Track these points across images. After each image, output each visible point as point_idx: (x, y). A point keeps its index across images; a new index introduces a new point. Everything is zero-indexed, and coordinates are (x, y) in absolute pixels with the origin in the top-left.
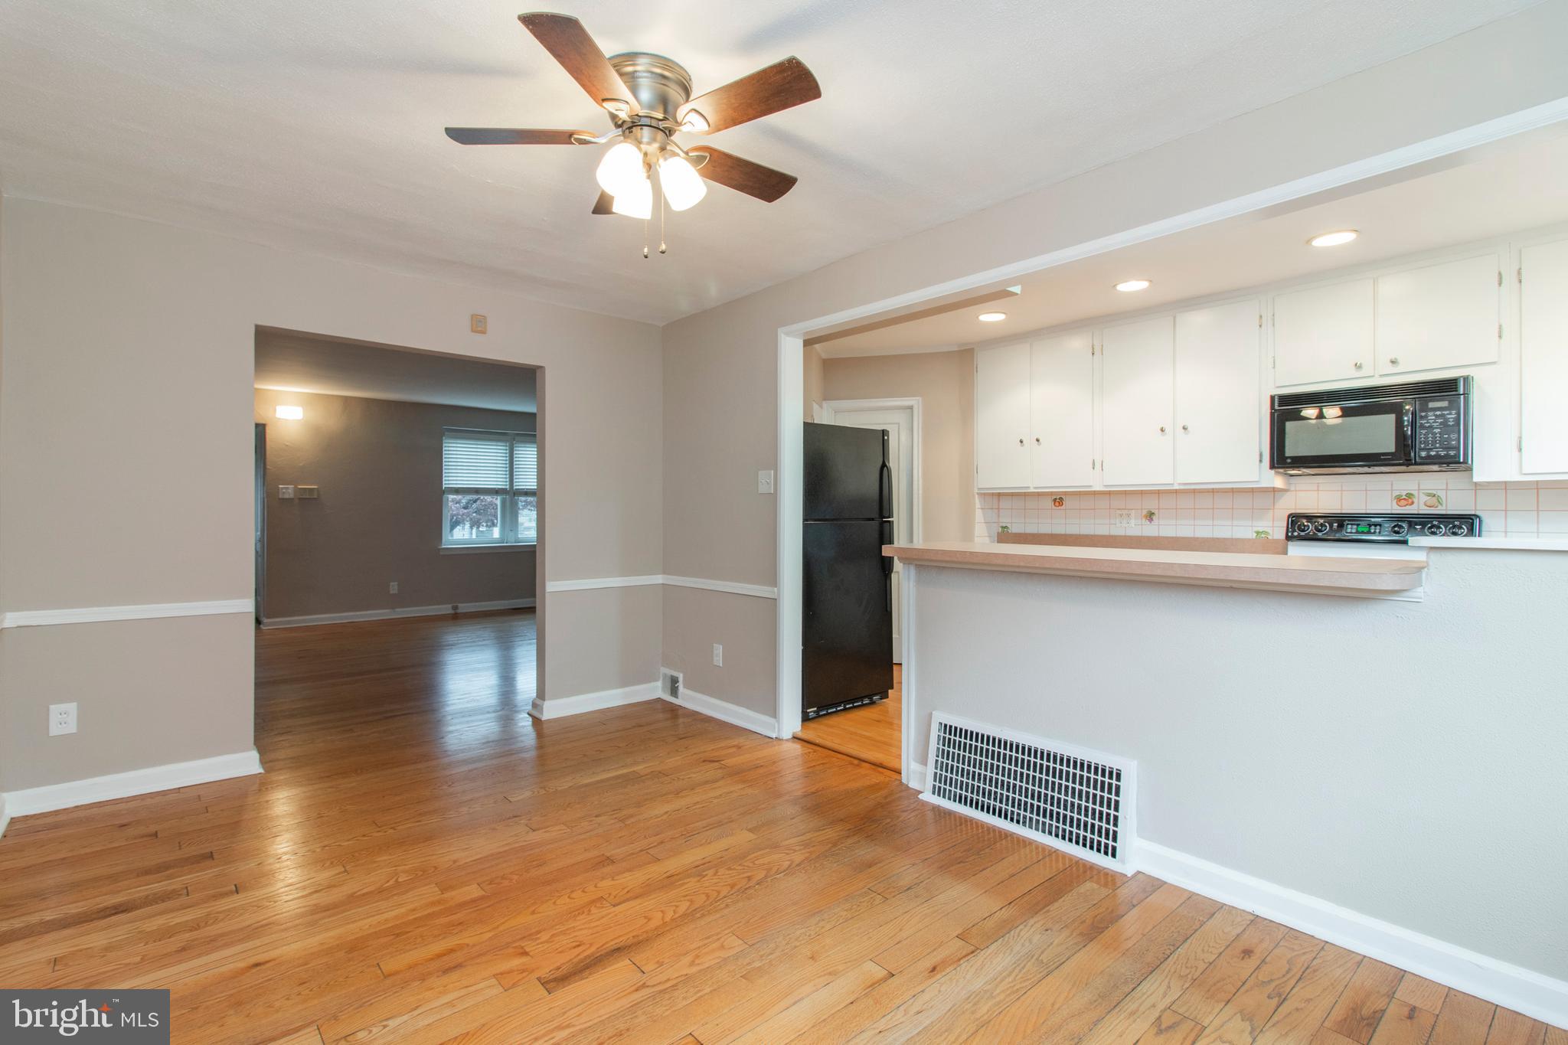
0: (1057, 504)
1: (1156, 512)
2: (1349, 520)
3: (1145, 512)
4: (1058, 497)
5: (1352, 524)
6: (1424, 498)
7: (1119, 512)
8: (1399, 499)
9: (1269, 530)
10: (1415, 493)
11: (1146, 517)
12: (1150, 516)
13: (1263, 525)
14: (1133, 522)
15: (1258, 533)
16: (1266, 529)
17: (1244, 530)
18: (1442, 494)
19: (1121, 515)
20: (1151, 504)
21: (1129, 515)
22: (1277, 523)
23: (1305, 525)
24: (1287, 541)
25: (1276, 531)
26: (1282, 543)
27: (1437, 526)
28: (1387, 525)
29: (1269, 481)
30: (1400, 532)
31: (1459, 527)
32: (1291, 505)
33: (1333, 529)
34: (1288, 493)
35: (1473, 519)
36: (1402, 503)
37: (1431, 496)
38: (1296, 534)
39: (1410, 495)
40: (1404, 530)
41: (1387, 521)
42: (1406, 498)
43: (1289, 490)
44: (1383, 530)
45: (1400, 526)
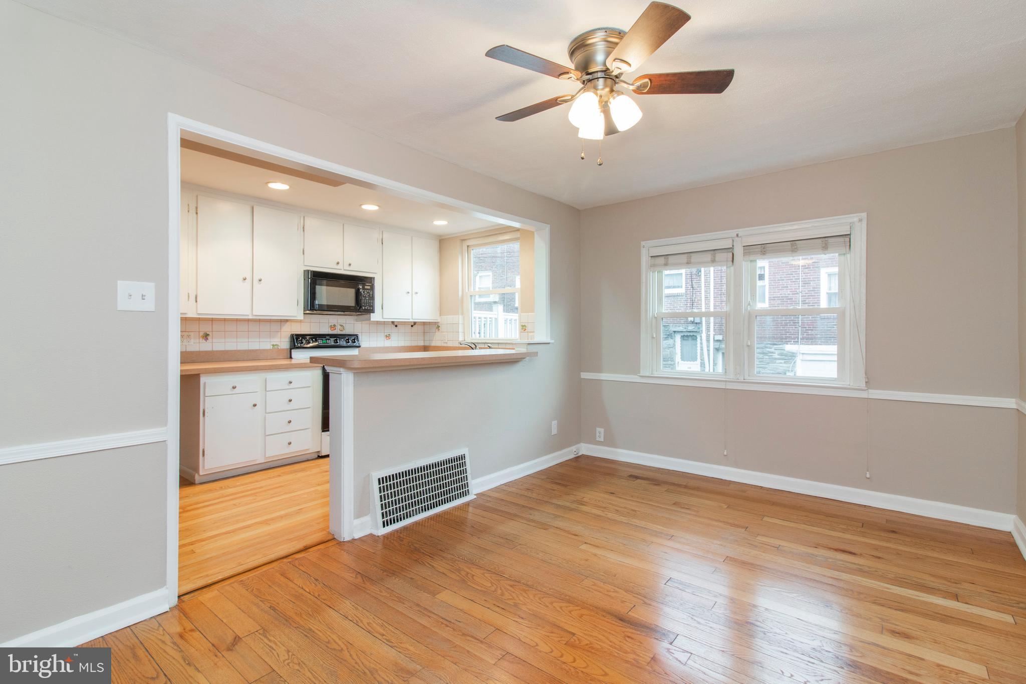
1: (210, 334)
2: (319, 337)
3: (202, 334)
5: (320, 339)
6: (339, 327)
8: (331, 327)
9: (279, 343)
10: (336, 324)
11: (203, 337)
12: (206, 336)
13: (276, 341)
14: (192, 340)
15: (273, 345)
16: (277, 343)
17: (265, 344)
18: (344, 325)
20: (206, 328)
21: (189, 336)
22: (283, 340)
23: (302, 340)
24: (291, 349)
25: (285, 344)
26: (289, 350)
27: (348, 339)
28: (332, 339)
29: (301, 316)
30: (337, 342)
31: (354, 339)
32: (289, 329)
33: (313, 342)
34: (288, 323)
35: (357, 336)
36: (332, 329)
37: (341, 326)
38: (299, 345)
39: (334, 325)
40: (338, 341)
41: (332, 337)
42: (333, 327)
43: (301, 321)
44: (331, 342)
45: (337, 340)
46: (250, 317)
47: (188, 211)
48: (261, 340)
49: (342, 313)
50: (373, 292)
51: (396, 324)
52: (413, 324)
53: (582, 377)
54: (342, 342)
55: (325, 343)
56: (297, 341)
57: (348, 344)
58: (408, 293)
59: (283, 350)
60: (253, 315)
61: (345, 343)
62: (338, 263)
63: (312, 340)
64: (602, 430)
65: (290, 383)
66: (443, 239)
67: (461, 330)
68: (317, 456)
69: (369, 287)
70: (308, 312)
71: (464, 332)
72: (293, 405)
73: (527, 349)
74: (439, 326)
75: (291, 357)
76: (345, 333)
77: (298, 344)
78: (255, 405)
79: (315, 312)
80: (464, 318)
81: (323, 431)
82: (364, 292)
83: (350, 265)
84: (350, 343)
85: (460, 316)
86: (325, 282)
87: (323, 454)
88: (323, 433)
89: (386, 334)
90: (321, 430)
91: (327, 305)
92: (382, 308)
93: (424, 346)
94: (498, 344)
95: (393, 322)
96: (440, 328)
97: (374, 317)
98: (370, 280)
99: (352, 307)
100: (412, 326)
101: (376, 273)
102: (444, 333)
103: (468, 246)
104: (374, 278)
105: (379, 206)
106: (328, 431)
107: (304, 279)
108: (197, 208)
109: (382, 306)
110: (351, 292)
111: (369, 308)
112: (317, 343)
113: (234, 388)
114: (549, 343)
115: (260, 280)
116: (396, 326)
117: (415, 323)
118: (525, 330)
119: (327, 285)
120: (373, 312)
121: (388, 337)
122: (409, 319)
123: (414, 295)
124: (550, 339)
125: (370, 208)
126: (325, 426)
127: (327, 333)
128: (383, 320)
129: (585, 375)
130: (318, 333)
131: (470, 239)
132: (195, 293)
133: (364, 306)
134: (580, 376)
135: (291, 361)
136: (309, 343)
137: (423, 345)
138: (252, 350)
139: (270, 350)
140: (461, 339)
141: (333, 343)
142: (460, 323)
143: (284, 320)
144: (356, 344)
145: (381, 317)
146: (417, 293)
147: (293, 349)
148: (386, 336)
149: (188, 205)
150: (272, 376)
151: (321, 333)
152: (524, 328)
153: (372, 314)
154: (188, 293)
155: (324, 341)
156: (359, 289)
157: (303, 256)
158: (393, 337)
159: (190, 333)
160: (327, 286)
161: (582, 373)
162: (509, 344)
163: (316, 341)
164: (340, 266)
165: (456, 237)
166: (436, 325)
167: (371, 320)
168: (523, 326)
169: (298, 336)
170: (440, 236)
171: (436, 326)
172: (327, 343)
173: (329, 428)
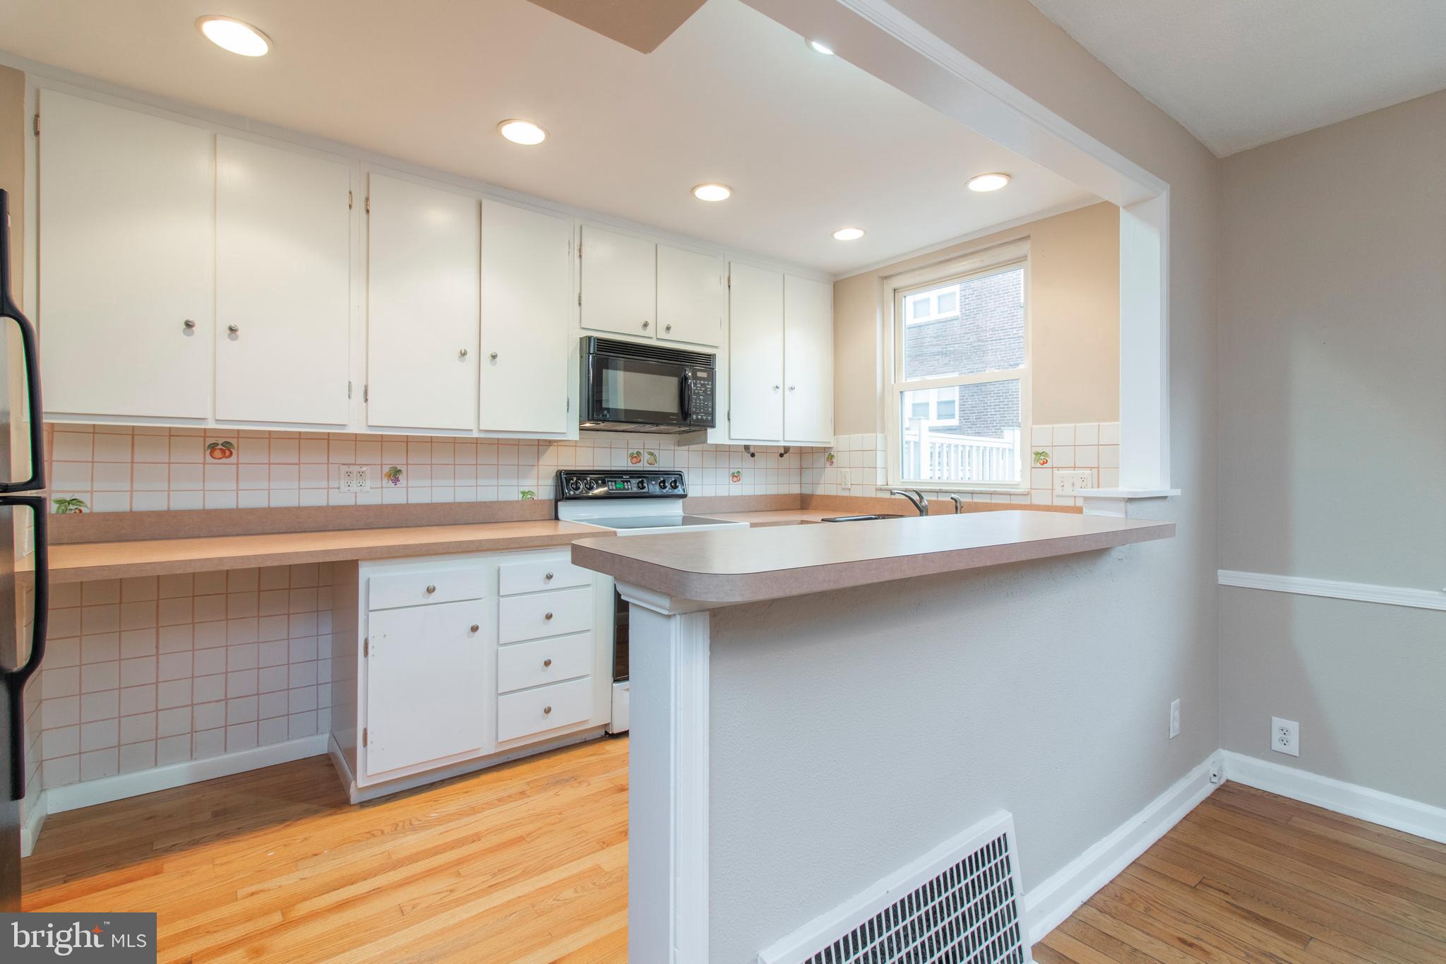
0: (218, 453)
1: (404, 469)
2: (611, 477)
3: (386, 469)
4: (221, 441)
5: (611, 481)
6: (647, 457)
7: (345, 469)
8: (632, 456)
9: (534, 489)
10: (641, 451)
11: (389, 476)
12: (395, 475)
13: (529, 484)
14: (368, 484)
15: (524, 493)
16: (532, 489)
17: (509, 491)
18: (656, 452)
19: (349, 474)
20: (396, 457)
22: (542, 482)
23: (576, 482)
24: (557, 501)
25: (545, 491)
26: (553, 503)
27: (664, 482)
28: (634, 481)
29: (574, 435)
30: (644, 488)
31: (675, 481)
32: (553, 462)
33: (599, 486)
34: (551, 448)
35: (680, 475)
36: (635, 460)
37: (651, 454)
38: (572, 493)
39: (638, 453)
40: (645, 485)
41: (634, 478)
42: (636, 457)
43: (575, 444)
44: (633, 487)
45: (642, 482)
46: (475, 435)
47: (350, 206)
48: (480, 482)
49: (654, 428)
50: (712, 385)
51: (752, 450)
52: (783, 452)
53: (1221, 581)
54: (654, 488)
55: (620, 489)
56: (567, 484)
57: (664, 491)
58: (777, 387)
59: (542, 502)
60: (481, 431)
61: (657, 488)
62: (646, 325)
63: (597, 483)
64: (1293, 726)
65: (549, 577)
66: (842, 281)
67: (880, 464)
68: (604, 733)
69: (704, 375)
70: (588, 425)
71: (886, 468)
72: (555, 626)
73: (1126, 513)
74: (833, 456)
75: (557, 518)
76: (657, 469)
77: (569, 490)
78: (475, 629)
79: (602, 425)
80: (886, 438)
81: (615, 681)
82: (695, 384)
83: (668, 328)
84: (668, 490)
85: (879, 435)
86: (621, 362)
87: (616, 730)
88: (614, 685)
89: (732, 471)
90: (611, 679)
91: (626, 411)
92: (729, 419)
93: (801, 494)
94: (972, 493)
95: (747, 448)
96: (834, 460)
97: (715, 436)
98: (707, 361)
99: (672, 414)
100: (781, 455)
101: (716, 347)
102: (843, 470)
103: (895, 290)
104: (714, 356)
105: (730, 188)
106: (627, 679)
107: (581, 357)
108: (367, 199)
109: (729, 414)
110: (669, 385)
111: (704, 418)
112: (606, 489)
113: (430, 590)
114: (1165, 498)
115: (494, 357)
116: (753, 455)
117: (787, 449)
118: (1043, 463)
119: (626, 369)
120: (713, 426)
121: (736, 476)
122: (778, 441)
123: (787, 392)
124: (1169, 488)
125: (712, 193)
126: (621, 670)
127: (625, 469)
128: (728, 442)
129: (1227, 577)
130: (608, 469)
131: (900, 274)
132: (364, 383)
133: (694, 413)
134: (1217, 580)
135: (557, 526)
136: (591, 488)
137: (799, 493)
138: (485, 503)
139: (517, 502)
140: (880, 482)
141: (635, 490)
142: (879, 447)
143: (545, 440)
144: (679, 491)
145: (727, 437)
146: (792, 388)
147: (560, 500)
148: (733, 476)
149: (350, 193)
150: (511, 563)
151: (613, 469)
152: (1041, 458)
153: (709, 430)
154: (350, 382)
155: (620, 485)
156: (686, 378)
157: (579, 308)
158: (746, 477)
159: (364, 469)
160: (624, 370)
161: (1220, 571)
162: (981, 493)
163: (604, 483)
164: (650, 332)
165: (870, 272)
166: (824, 454)
167: (709, 442)
168: (1037, 454)
169: (570, 474)
170: (835, 275)
171: (827, 455)
172: (624, 489)
173: (628, 673)
